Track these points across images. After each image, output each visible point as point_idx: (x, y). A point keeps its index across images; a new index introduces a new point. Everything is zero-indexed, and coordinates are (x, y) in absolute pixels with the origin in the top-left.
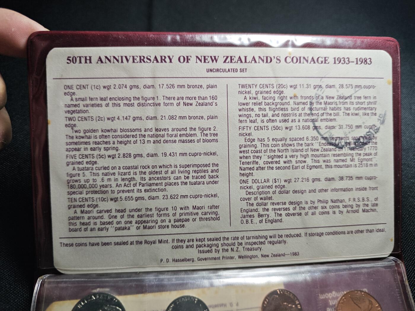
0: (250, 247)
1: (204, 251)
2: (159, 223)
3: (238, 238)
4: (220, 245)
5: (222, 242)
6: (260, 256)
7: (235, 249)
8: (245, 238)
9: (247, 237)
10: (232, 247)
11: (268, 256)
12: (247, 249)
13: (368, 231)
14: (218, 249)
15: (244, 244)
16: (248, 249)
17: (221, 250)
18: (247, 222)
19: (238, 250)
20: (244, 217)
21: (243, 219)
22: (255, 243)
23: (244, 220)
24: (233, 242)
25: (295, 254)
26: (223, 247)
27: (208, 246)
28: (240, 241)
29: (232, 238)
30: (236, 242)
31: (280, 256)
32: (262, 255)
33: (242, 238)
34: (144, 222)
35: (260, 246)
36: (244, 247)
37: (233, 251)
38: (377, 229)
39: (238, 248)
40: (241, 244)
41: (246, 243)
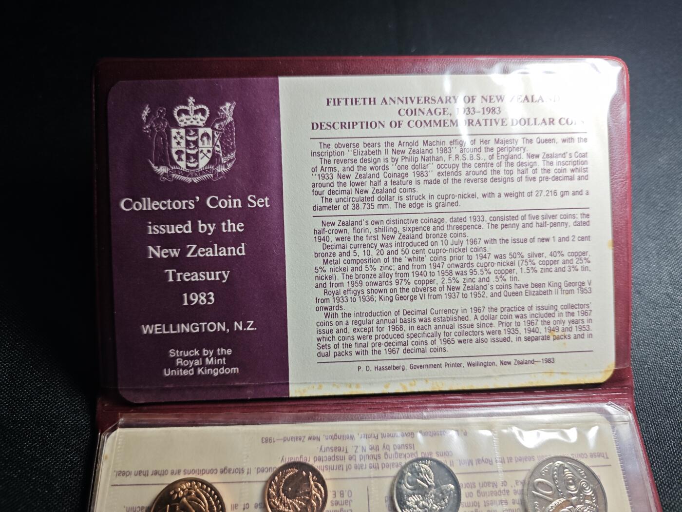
0: (338, 454)
1: (405, 447)
2: (474, 491)
3: (356, 467)
4: (382, 456)
5: (380, 462)
6: (322, 439)
7: (359, 449)
8: (345, 468)
9: (343, 469)
10: (364, 454)
11: (310, 438)
12: (342, 450)
13: (146, 474)
14: (385, 451)
15: (347, 458)
16: (340, 450)
17: (381, 448)
18: (342, 494)
19: (356, 448)
20: (346, 502)
21: (349, 499)
22: (330, 459)
23: (346, 497)
24: (363, 462)
25: (267, 440)
26: (378, 453)
27: (400, 455)
28: (353, 463)
29: (364, 467)
30: (358, 462)
31: (292, 438)
32: (319, 440)
33: (348, 468)
34: (496, 494)
35: (322, 454)
36: (347, 452)
37: (363, 447)
38: (129, 476)
39: (355, 452)
40: (350, 458)
41: (343, 459)
